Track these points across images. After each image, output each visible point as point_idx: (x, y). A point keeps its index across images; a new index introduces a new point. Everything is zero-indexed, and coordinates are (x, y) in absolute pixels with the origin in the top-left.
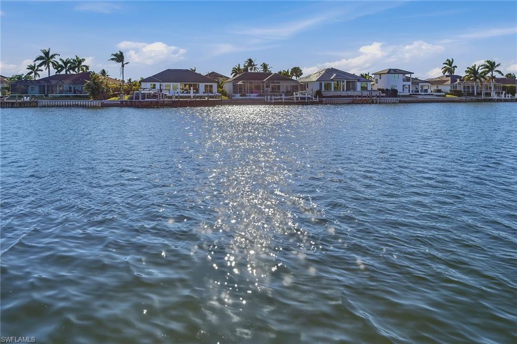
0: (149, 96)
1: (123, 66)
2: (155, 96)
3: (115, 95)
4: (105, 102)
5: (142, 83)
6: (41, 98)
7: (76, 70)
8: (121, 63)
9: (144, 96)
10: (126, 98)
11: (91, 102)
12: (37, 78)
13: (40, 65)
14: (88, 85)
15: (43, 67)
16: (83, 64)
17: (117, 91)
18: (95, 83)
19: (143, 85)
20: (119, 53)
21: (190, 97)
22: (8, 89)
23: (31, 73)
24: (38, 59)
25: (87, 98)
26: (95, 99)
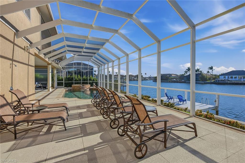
0: (221, 80)
1: (212, 71)
2: (223, 81)
3: (209, 80)
4: (206, 82)
5: (220, 76)
6: (187, 80)
7: (198, 72)
8: (212, 70)
9: (219, 81)
10: (213, 81)
11: (201, 82)
12: (187, 75)
13: (187, 71)
14: (200, 77)
15: (188, 72)
16: (200, 70)
17: (210, 79)
18: (202, 76)
19: (220, 77)
20: (211, 67)
21: (241, 81)
22: (179, 78)
23: (185, 73)
24: (186, 70)
25: (200, 81)
26: (202, 81)
